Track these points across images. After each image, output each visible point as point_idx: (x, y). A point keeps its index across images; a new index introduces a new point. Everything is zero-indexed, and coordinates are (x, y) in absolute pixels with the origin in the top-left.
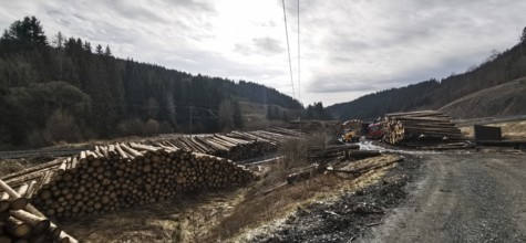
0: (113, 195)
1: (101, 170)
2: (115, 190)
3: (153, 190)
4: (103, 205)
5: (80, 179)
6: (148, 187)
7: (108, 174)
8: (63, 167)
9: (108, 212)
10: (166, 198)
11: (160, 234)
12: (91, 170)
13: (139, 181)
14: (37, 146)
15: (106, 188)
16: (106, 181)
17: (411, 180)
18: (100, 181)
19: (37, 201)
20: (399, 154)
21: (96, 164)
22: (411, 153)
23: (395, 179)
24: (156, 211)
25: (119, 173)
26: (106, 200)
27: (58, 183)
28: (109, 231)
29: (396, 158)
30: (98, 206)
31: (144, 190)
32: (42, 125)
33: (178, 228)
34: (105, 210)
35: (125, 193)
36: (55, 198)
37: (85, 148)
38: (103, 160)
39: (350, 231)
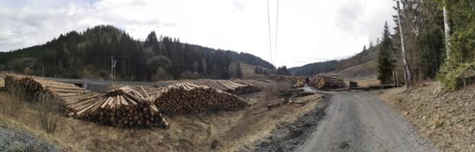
0: (181, 106)
1: (176, 94)
2: (181, 104)
3: (197, 106)
4: (177, 110)
5: (169, 97)
6: (195, 105)
7: (179, 96)
8: (163, 91)
9: (178, 114)
10: (203, 111)
11: (200, 129)
12: (173, 94)
13: (191, 101)
14: (154, 81)
15: (178, 102)
16: (178, 100)
17: (327, 106)
18: (176, 99)
19: (156, 103)
20: (322, 93)
21: (175, 91)
22: (327, 92)
23: (321, 106)
24: (198, 117)
25: (183, 96)
26: (178, 108)
27: (162, 97)
28: (179, 123)
29: (321, 96)
30: (175, 110)
31: (193, 106)
32: (155, 73)
33: (209, 128)
34: (177, 113)
35: (185, 106)
36: (161, 104)
37: (170, 84)
38: (177, 90)
39: (303, 136)
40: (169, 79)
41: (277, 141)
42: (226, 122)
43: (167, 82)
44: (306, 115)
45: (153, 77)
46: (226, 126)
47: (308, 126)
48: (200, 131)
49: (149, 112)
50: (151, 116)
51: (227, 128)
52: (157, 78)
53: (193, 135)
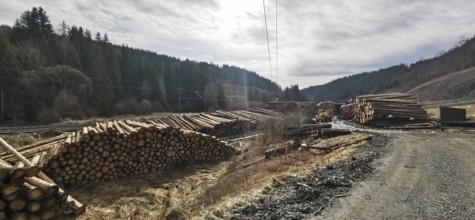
0: (112, 166)
1: (101, 144)
2: (114, 161)
3: (147, 161)
4: (103, 174)
5: (83, 151)
6: (142, 159)
7: (108, 147)
8: (69, 140)
9: (108, 180)
10: (157, 169)
11: (152, 200)
12: (92, 143)
13: (134, 154)
14: (47, 123)
15: (106, 159)
16: (106, 154)
18: (100, 154)
19: (48, 169)
21: (97, 138)
24: (148, 180)
25: (116, 146)
26: (105, 170)
27: (64, 154)
28: (108, 197)
29: (365, 137)
30: (99, 175)
31: (138, 162)
32: (50, 104)
33: (168, 195)
34: (105, 179)
35: (122, 164)
36: (62, 168)
37: (87, 125)
38: (101, 135)
39: (320, 201)
42: (200, 181)
43: (81, 122)
44: (330, 168)
45: (43, 113)
46: (199, 188)
47: (330, 185)
48: (151, 203)
52: (56, 114)
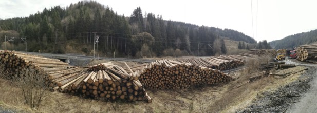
0: (163, 83)
1: (159, 71)
2: (163, 80)
3: (179, 83)
4: (159, 86)
5: (152, 73)
6: (177, 81)
7: (161, 73)
8: (147, 67)
9: (160, 89)
10: (185, 88)
11: (182, 105)
12: (155, 70)
13: (173, 78)
14: (138, 58)
15: (160, 79)
16: (160, 76)
17: (312, 79)
18: (158, 75)
19: (140, 79)
20: (305, 66)
21: (157, 67)
22: (311, 65)
23: (304, 78)
24: (180, 93)
25: (165, 73)
26: (160, 84)
27: (146, 73)
28: (161, 98)
29: (305, 68)
30: (157, 86)
31: (175, 82)
32: (140, 50)
33: (192, 103)
34: (159, 88)
35: (167, 82)
36: (144, 79)
37: (153, 61)
38: (159, 66)
39: (284, 105)
40: (153, 57)
41: (258, 109)
42: (211, 97)
43: (150, 59)
44: (287, 86)
45: (138, 54)
46: (211, 101)
47: (289, 96)
48: (182, 106)
49: (133, 87)
50: (135, 90)
51: (211, 102)
52: (142, 54)
53: (174, 110)
